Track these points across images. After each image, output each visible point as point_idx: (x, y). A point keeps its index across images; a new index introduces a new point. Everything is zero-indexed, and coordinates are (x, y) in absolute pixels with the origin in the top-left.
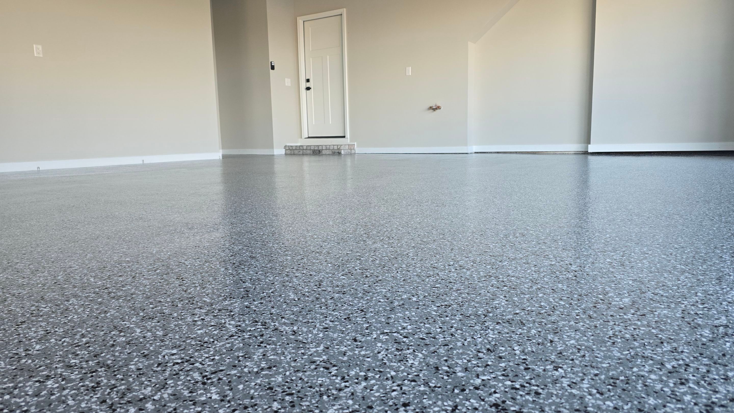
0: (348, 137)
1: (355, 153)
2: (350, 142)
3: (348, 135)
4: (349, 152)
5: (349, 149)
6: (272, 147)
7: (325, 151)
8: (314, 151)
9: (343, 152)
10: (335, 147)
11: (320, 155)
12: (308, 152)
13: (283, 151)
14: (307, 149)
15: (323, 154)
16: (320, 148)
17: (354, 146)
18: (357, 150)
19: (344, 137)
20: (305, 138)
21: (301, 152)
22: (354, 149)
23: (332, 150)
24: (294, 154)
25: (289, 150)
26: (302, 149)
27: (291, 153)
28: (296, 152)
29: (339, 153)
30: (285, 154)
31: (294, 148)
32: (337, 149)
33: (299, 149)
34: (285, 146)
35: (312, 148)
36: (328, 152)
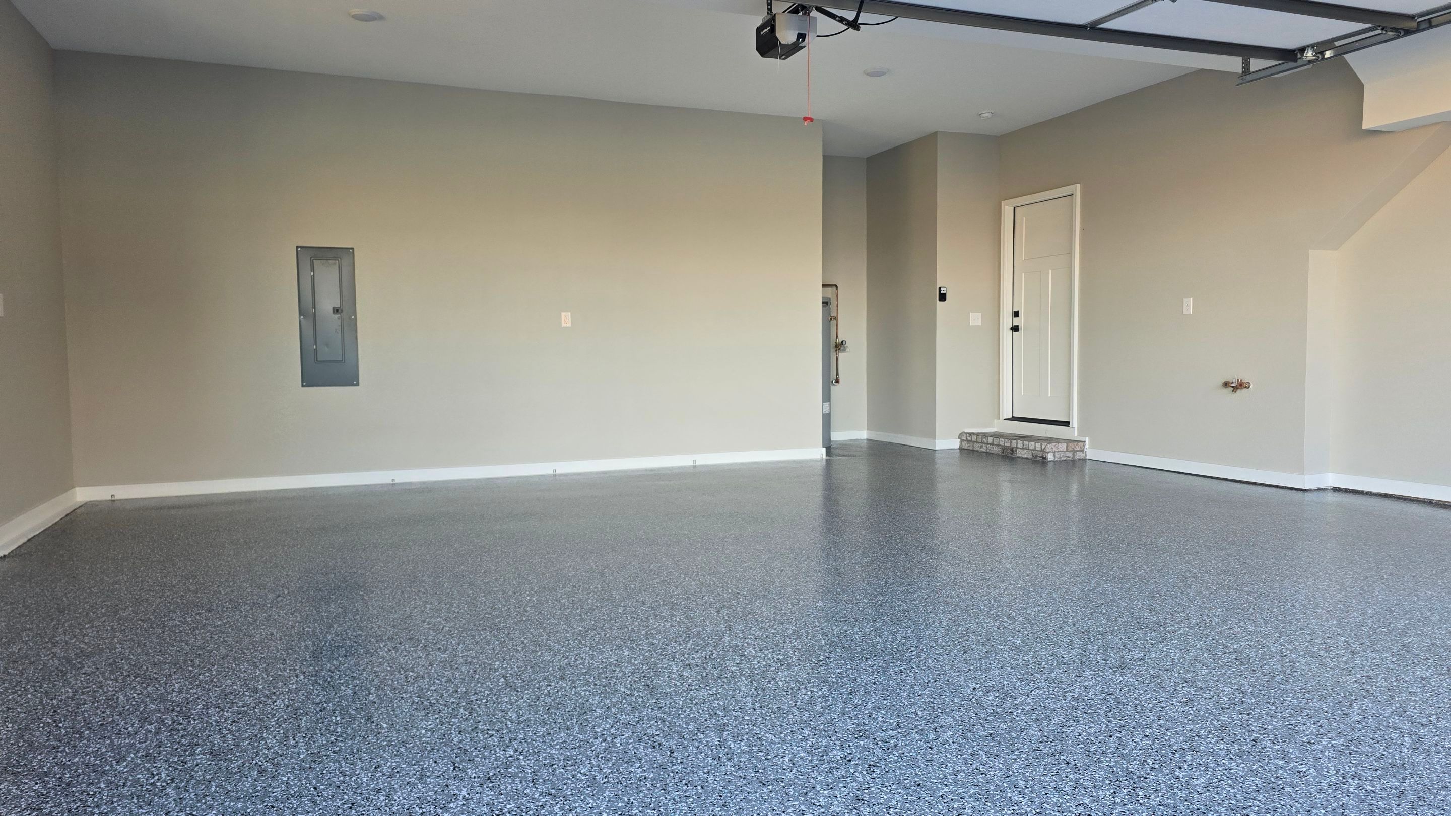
0: (1075, 426)
1: (1084, 460)
2: (1078, 436)
3: (1075, 423)
4: (1068, 457)
5: (1067, 450)
6: (932, 435)
7: (1021, 450)
8: (1004, 448)
9: (1050, 457)
10: (1038, 446)
11: (1013, 459)
12: (995, 449)
13: (956, 444)
14: (993, 444)
15: (1018, 457)
16: (1014, 443)
17: (1082, 444)
18: (1091, 453)
19: (1066, 424)
20: (1005, 420)
21: (983, 449)
22: (1082, 451)
23: (1032, 450)
24: (975, 451)
25: (966, 442)
26: (986, 442)
27: (969, 448)
28: (977, 447)
29: (1043, 457)
30: (961, 449)
31: (974, 438)
32: (1041, 451)
33: (981, 443)
34: (961, 434)
35: (1002, 442)
36: (1025, 454)
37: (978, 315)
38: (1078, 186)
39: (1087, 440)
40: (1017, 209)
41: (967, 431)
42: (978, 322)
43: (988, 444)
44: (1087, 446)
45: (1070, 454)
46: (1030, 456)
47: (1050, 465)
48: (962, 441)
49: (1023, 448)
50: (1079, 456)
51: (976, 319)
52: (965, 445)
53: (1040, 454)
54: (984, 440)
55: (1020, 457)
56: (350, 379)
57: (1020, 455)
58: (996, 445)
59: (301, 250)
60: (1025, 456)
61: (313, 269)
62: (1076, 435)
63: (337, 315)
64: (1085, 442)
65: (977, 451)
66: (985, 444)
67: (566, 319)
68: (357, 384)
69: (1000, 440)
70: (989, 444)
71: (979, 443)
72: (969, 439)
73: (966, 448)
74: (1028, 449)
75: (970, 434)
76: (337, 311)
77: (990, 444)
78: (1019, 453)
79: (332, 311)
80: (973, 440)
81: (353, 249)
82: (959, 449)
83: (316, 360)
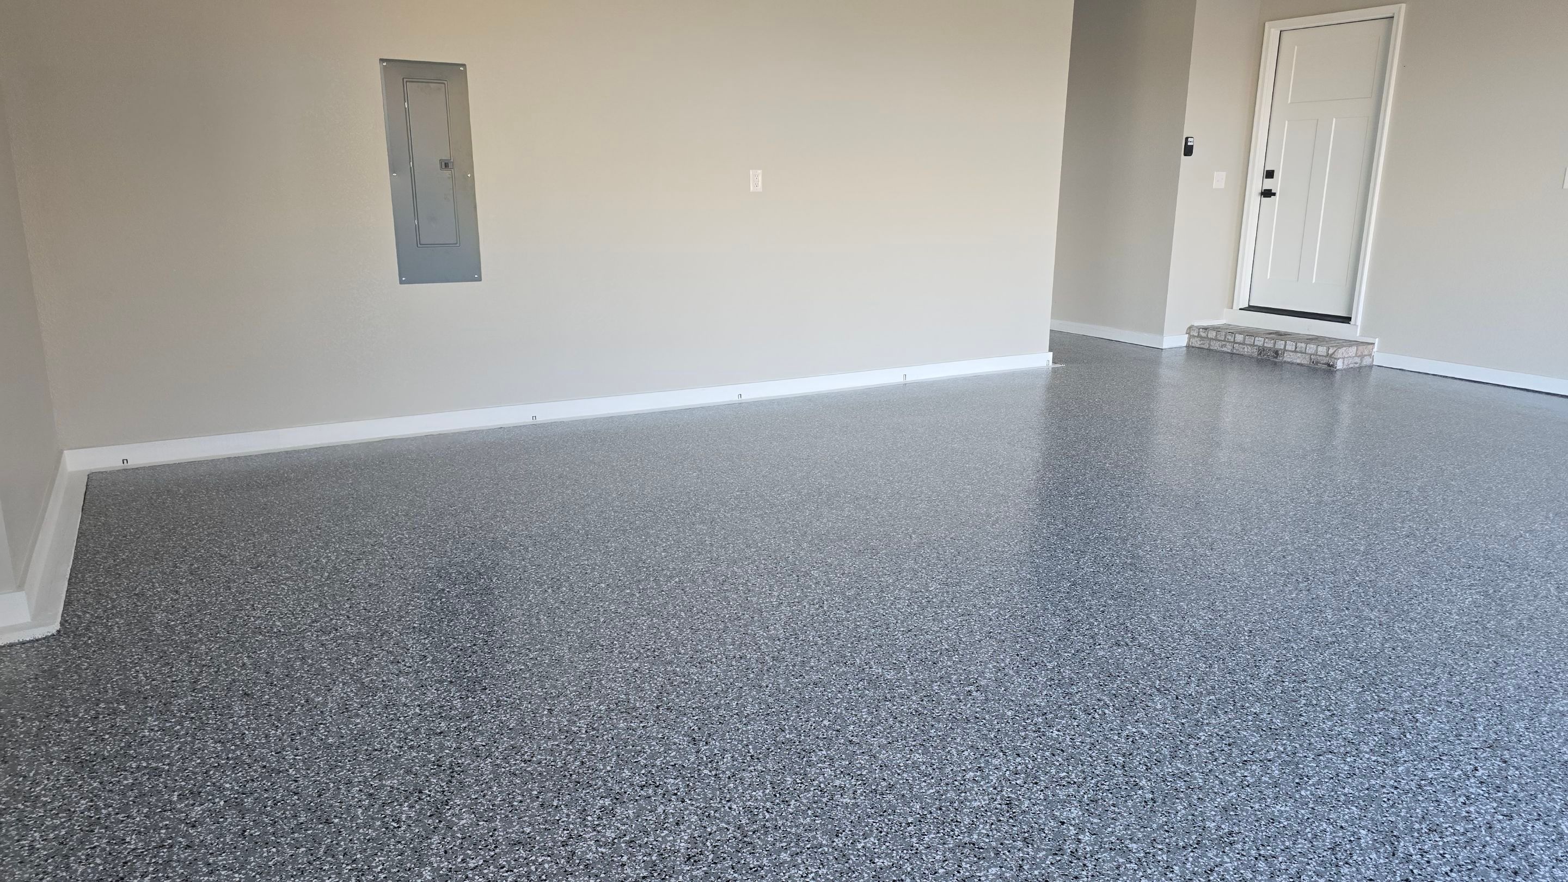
0: (1359, 323)
1: (1371, 367)
2: (1361, 336)
3: (1358, 317)
4: (1356, 363)
5: (1356, 356)
6: (1160, 331)
7: (1291, 354)
8: (1262, 350)
9: (1339, 365)
10: (1322, 350)
11: (1275, 363)
12: (1247, 350)
13: (1183, 341)
14: (1243, 344)
15: (1285, 362)
16: (1280, 345)
17: (1370, 347)
18: (1380, 358)
19: (1347, 320)
20: (1240, 309)
21: (1228, 348)
22: (1370, 355)
23: (1311, 355)
24: (1210, 350)
25: (1198, 339)
26: (1232, 340)
27: (1202, 346)
28: (1216, 346)
29: (1329, 365)
30: (1188, 347)
31: (1212, 334)
32: (1326, 357)
33: (1224, 341)
34: (1190, 328)
35: (1259, 342)
36: (1298, 358)
37: (1223, 174)
38: (1404, 6)
39: (1377, 341)
40: (1284, 34)
41: (1196, 324)
42: (1222, 185)
43: (1235, 342)
44: (1375, 349)
45: (1357, 360)
46: (1306, 361)
47: (1338, 375)
48: (1191, 337)
49: (1295, 351)
50: (1367, 361)
51: (1220, 180)
52: (1196, 343)
53: (1325, 360)
54: (1230, 337)
55: (1289, 363)
56: (472, 272)
57: (1289, 360)
58: (1250, 345)
59: (389, 64)
60: (1298, 361)
61: (406, 99)
62: (1358, 335)
63: (447, 173)
64: (1374, 344)
65: (1216, 351)
66: (1230, 342)
67: (756, 181)
68: (480, 279)
69: (1257, 339)
70: (1237, 343)
71: (1219, 341)
72: (1203, 334)
73: (1198, 346)
74: (1305, 353)
75: (1206, 329)
76: (446, 165)
77: (1239, 343)
78: (1288, 357)
79: (439, 166)
80: (1210, 336)
81: (464, 65)
82: (1186, 347)
83: (419, 243)
